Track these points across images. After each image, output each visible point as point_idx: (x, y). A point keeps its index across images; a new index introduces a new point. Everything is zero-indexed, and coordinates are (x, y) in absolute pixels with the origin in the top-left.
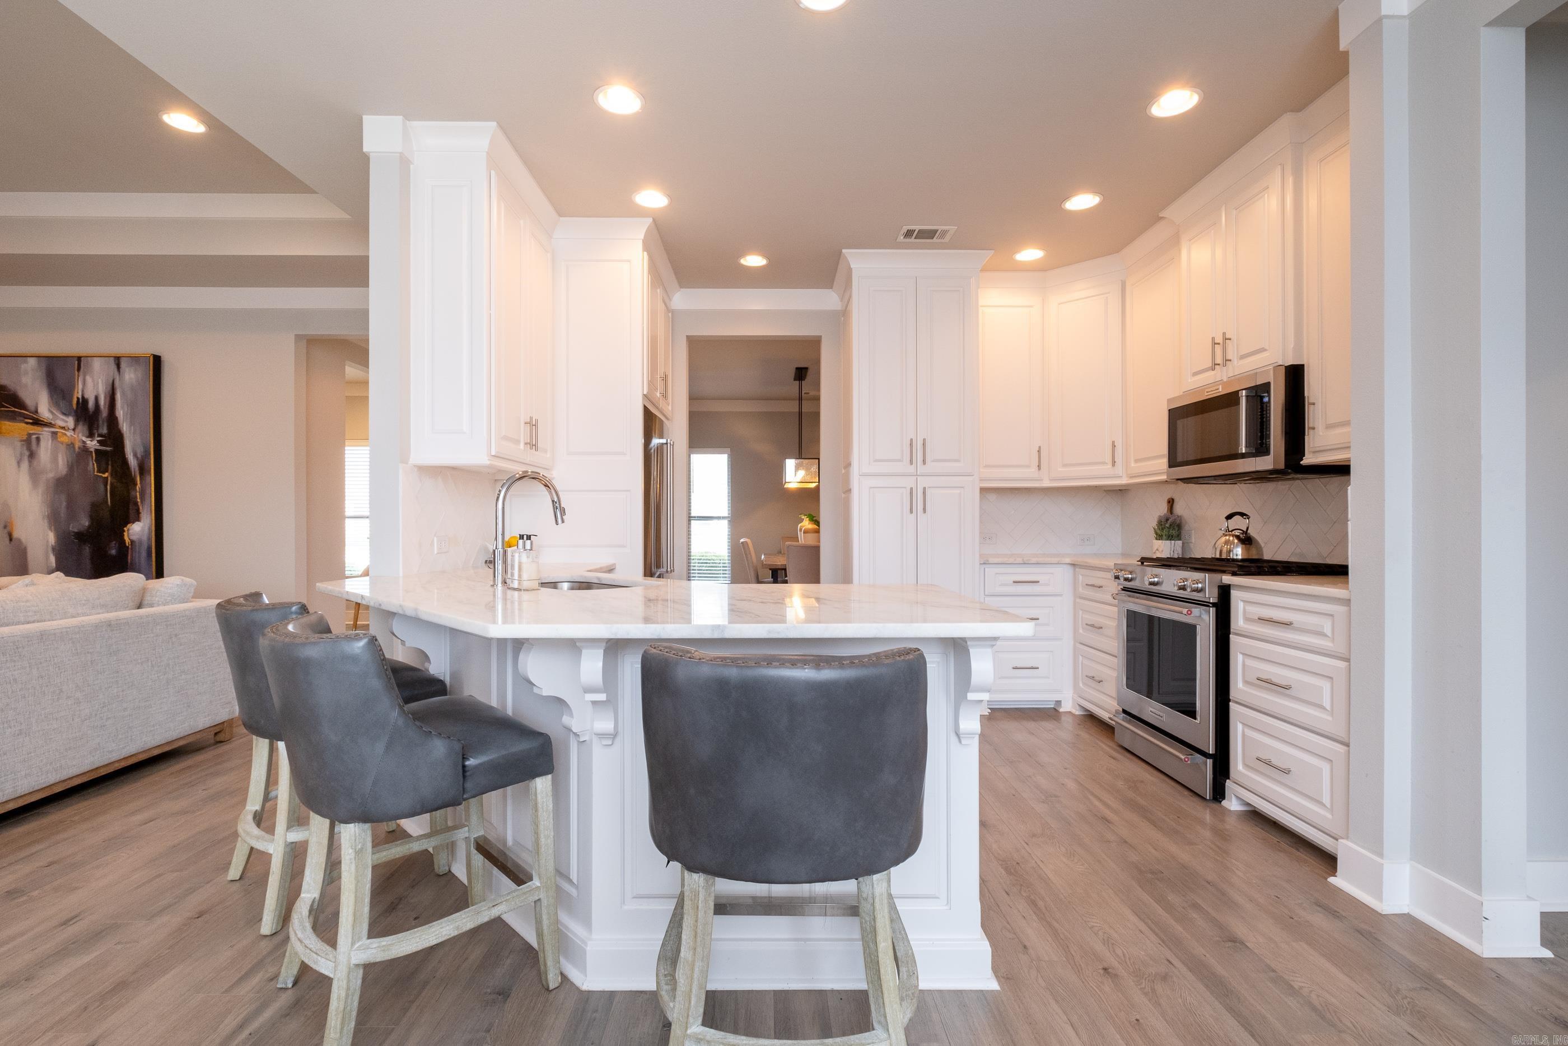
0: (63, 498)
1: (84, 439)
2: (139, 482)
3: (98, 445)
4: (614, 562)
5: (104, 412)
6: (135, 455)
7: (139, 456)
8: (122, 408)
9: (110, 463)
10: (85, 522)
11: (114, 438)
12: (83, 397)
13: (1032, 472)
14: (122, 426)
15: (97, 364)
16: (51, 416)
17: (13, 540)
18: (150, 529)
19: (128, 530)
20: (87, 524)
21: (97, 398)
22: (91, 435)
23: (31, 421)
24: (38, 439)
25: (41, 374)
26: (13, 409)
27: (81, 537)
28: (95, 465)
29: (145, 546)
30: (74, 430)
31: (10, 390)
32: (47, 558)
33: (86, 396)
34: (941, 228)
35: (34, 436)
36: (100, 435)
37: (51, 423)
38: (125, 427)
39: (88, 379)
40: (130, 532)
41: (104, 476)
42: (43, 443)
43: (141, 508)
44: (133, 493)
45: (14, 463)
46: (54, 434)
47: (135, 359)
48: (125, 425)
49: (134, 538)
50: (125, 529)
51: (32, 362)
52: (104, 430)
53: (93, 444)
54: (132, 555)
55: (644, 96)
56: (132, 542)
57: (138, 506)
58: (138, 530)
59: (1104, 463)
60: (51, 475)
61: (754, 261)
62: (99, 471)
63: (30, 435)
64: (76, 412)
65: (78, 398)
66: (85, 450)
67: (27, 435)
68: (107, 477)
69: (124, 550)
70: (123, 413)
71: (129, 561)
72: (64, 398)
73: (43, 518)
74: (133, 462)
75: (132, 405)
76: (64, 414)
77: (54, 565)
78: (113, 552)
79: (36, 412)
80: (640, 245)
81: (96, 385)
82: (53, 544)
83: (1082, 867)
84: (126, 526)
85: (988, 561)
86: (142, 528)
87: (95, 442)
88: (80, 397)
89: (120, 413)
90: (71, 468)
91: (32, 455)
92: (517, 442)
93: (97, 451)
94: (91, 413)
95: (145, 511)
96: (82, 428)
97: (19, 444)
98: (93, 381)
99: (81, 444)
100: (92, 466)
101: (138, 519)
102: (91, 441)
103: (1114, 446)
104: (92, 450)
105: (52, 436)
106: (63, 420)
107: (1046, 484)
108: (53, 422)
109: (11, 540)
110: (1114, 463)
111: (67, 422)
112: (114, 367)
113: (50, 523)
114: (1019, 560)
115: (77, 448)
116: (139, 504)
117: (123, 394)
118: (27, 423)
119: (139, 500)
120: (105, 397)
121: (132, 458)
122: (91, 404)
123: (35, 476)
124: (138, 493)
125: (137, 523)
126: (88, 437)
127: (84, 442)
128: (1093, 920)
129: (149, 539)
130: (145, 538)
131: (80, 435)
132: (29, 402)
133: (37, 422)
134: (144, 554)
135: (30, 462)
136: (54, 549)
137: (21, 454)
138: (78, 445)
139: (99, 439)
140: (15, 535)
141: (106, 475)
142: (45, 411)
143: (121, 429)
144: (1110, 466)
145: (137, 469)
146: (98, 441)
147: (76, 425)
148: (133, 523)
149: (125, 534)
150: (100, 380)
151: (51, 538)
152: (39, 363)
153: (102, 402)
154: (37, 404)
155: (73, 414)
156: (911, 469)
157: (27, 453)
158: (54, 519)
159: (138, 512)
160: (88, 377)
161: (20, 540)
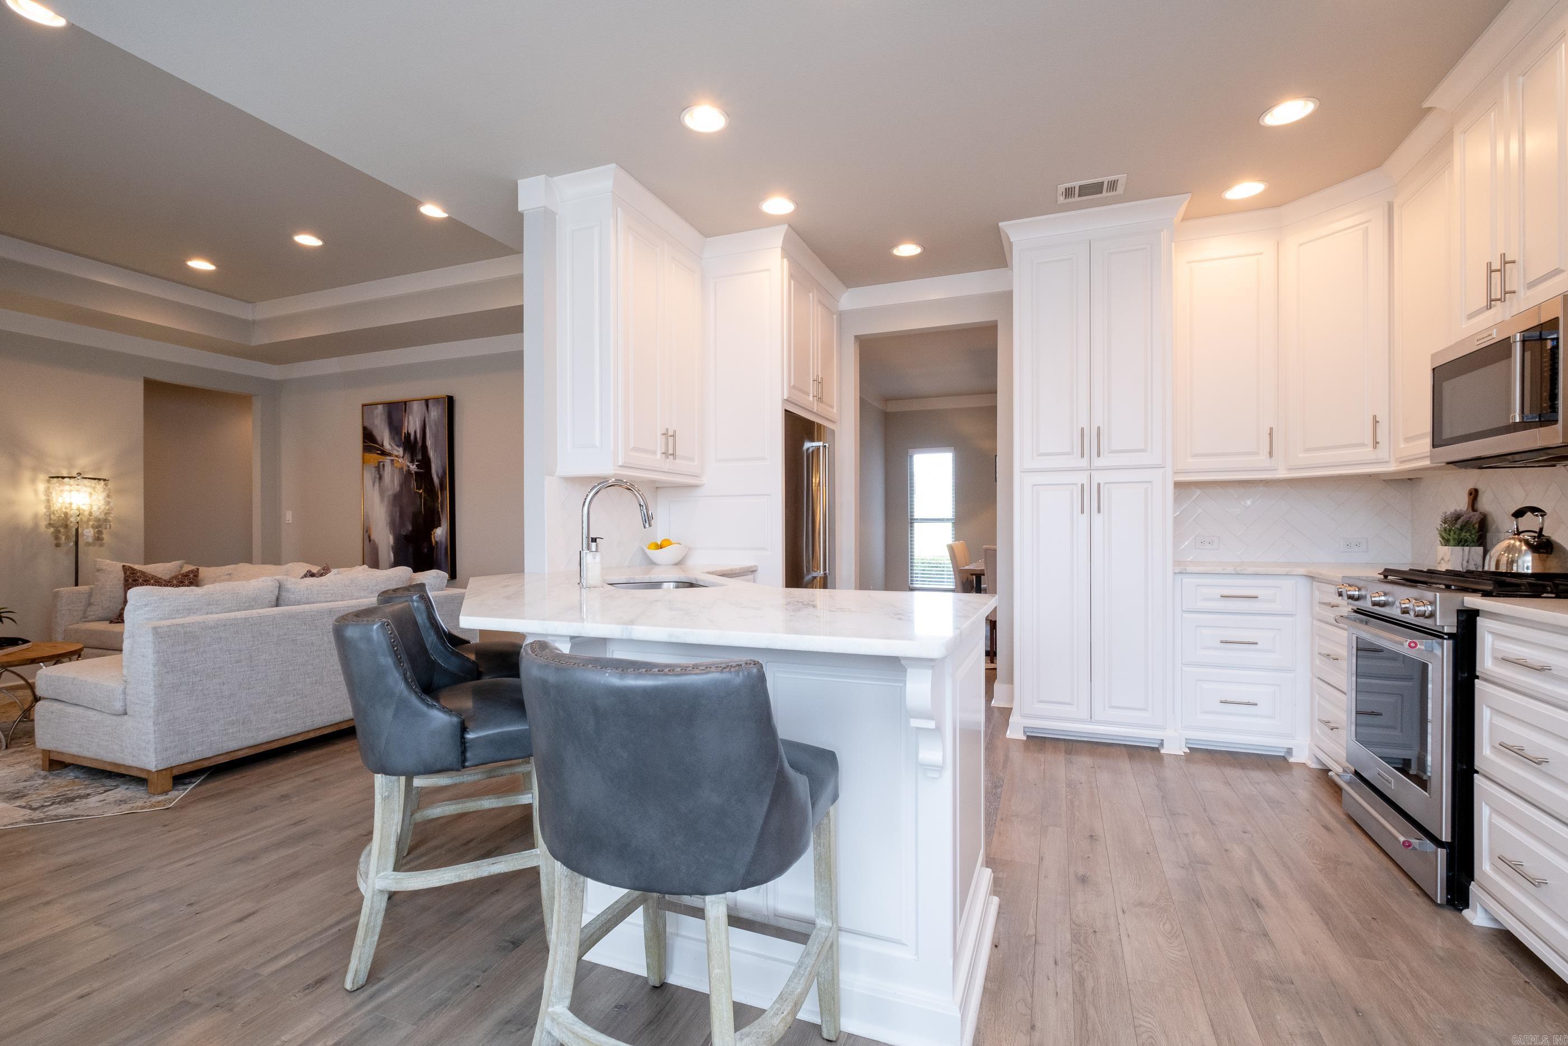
0: (397, 509)
1: (409, 464)
2: (440, 496)
3: (416, 468)
4: (756, 564)
5: (420, 444)
6: (437, 475)
7: (440, 476)
8: (430, 439)
9: (423, 481)
10: (410, 528)
11: (425, 463)
12: (408, 432)
13: (1262, 459)
15: (415, 406)
16: (390, 448)
18: (447, 532)
19: (434, 533)
20: (411, 529)
21: (415, 432)
22: (412, 462)
23: (379, 452)
24: (384, 465)
25: (384, 417)
26: (372, 445)
27: (406, 537)
28: (415, 483)
29: (443, 547)
30: (403, 457)
31: (370, 430)
32: (389, 555)
33: (409, 432)
34: (1106, 179)
35: (381, 464)
36: (417, 461)
37: (390, 453)
38: (431, 454)
40: (435, 535)
42: (386, 468)
43: (442, 515)
44: (436, 504)
45: (371, 483)
46: (392, 461)
47: (436, 399)
48: (431, 452)
49: (437, 539)
50: (432, 533)
51: (380, 407)
52: (420, 457)
53: (413, 468)
54: (436, 552)
55: (728, 115)
56: (437, 542)
58: (440, 533)
59: (1362, 445)
60: (390, 493)
61: (908, 250)
62: (417, 488)
63: (379, 463)
64: (404, 443)
65: (405, 433)
66: (409, 472)
68: (421, 493)
69: (432, 548)
71: (435, 557)
72: (397, 434)
73: (387, 524)
74: (436, 481)
75: (435, 436)
76: (397, 446)
77: (393, 561)
78: (426, 553)
79: (382, 445)
80: (778, 252)
81: (415, 422)
82: (392, 543)
83: (1179, 953)
84: (432, 531)
85: (1185, 570)
86: (442, 532)
87: (415, 466)
89: (429, 443)
90: (401, 486)
91: (381, 478)
92: (654, 453)
93: (415, 472)
94: (412, 444)
95: (444, 517)
96: (407, 456)
97: (373, 469)
98: (413, 419)
99: (407, 468)
100: (413, 484)
101: (440, 526)
102: (413, 465)
103: (1376, 422)
104: (413, 472)
105: (391, 463)
106: (397, 450)
107: (1282, 474)
109: (370, 541)
110: (1376, 443)
111: (399, 451)
112: (425, 407)
113: (391, 528)
114: (1230, 569)
115: (404, 470)
116: (440, 513)
117: (430, 427)
118: (378, 454)
119: (441, 509)
120: (420, 431)
121: (436, 477)
122: (412, 437)
123: (382, 492)
124: (440, 505)
125: (439, 528)
126: (410, 463)
127: (409, 467)
128: (1147, 1019)
129: (446, 540)
130: (444, 540)
131: (406, 461)
132: (379, 438)
133: (384, 453)
134: (443, 551)
135: (379, 482)
136: (392, 548)
137: (375, 478)
138: (405, 468)
139: (417, 463)
140: (372, 538)
141: (421, 491)
142: (387, 445)
144: (1371, 448)
145: (439, 487)
146: (417, 466)
147: (404, 454)
148: (437, 528)
149: (433, 536)
150: (417, 418)
151: (391, 539)
152: (384, 407)
153: (418, 435)
154: (383, 439)
155: (402, 445)
156: (1084, 463)
157: (378, 476)
158: (393, 526)
159: (439, 520)
160: (410, 417)
161: (374, 541)
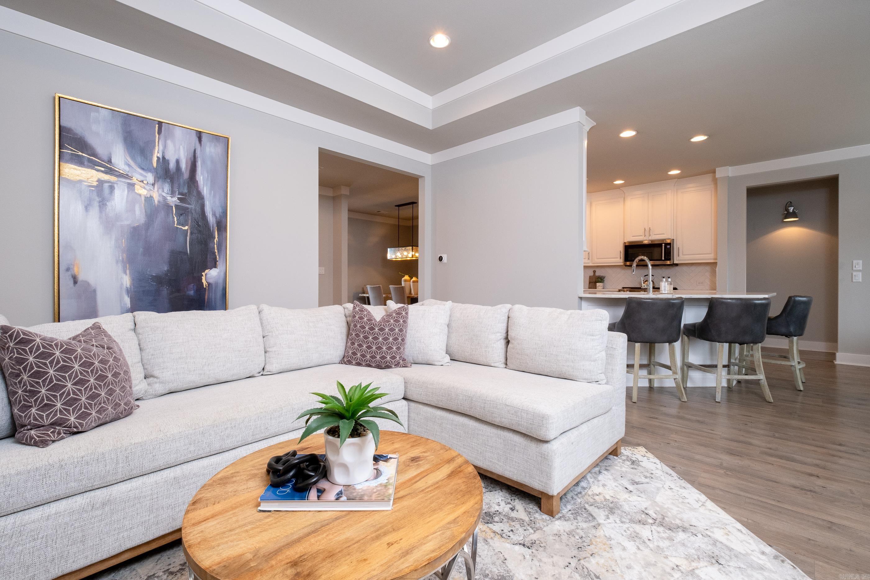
0: (140, 244)
1: (164, 194)
2: (216, 236)
3: (179, 201)
5: (185, 175)
6: (214, 214)
7: (218, 216)
9: (190, 218)
10: (163, 268)
11: (195, 198)
12: (164, 158)
14: (202, 189)
15: (178, 133)
16: (127, 168)
17: (78, 283)
18: (224, 274)
19: (206, 275)
20: (166, 269)
21: (178, 162)
22: (173, 193)
23: (103, 169)
24: (111, 188)
25: (115, 128)
26: (80, 153)
27: (159, 280)
28: (175, 218)
29: (220, 287)
30: (153, 185)
31: (75, 134)
32: (121, 298)
33: (167, 158)
35: (107, 184)
36: (180, 194)
37: (127, 175)
39: (169, 143)
40: (208, 276)
41: (184, 228)
42: (116, 192)
43: (218, 257)
44: (211, 245)
45: (81, 208)
46: (131, 185)
47: (215, 136)
48: (205, 189)
49: (211, 281)
50: (203, 273)
51: (105, 114)
52: (185, 190)
53: (172, 200)
54: (209, 293)
56: (209, 284)
57: (216, 255)
58: (211, 276)
60: (126, 223)
62: (178, 224)
63: (100, 183)
64: (156, 169)
65: (157, 157)
66: (164, 203)
67: (97, 181)
68: (187, 229)
69: (202, 289)
70: (203, 178)
71: (206, 300)
72: (142, 155)
73: (117, 262)
74: (211, 220)
75: (211, 173)
76: (143, 169)
77: (129, 305)
78: (192, 293)
79: (110, 161)
81: (177, 150)
82: (128, 286)
84: (204, 272)
86: (218, 273)
87: (175, 199)
88: (161, 157)
89: (201, 178)
90: (148, 218)
91: (103, 203)
93: (176, 206)
94: (171, 172)
95: (221, 260)
96: (162, 185)
97: (86, 190)
98: (175, 146)
99: (159, 198)
100: (172, 218)
101: (215, 267)
102: (171, 197)
104: (173, 205)
105: (128, 188)
106: (141, 175)
108: (130, 175)
109: (75, 282)
111: (145, 177)
112: (195, 139)
113: (124, 267)
115: (156, 200)
116: (217, 254)
117: (204, 162)
118: (98, 171)
119: (216, 251)
120: (187, 163)
121: (211, 216)
122: (172, 165)
123: (106, 222)
124: (216, 246)
125: (214, 269)
126: (167, 193)
127: (163, 197)
129: (224, 282)
130: (221, 281)
131: (159, 190)
132: (101, 150)
133: (111, 171)
134: (219, 294)
135: (101, 208)
136: (128, 291)
137: (92, 203)
138: (157, 198)
139: (179, 196)
140: (81, 277)
141: (186, 228)
142: (120, 162)
143: (202, 191)
145: (215, 225)
146: (179, 199)
147: (155, 181)
148: (211, 269)
149: (203, 278)
150: (181, 146)
151: (127, 281)
152: (113, 116)
153: (183, 166)
154: (110, 154)
155: (152, 170)
157: (97, 200)
159: (216, 261)
160: (169, 142)
161: (88, 284)
